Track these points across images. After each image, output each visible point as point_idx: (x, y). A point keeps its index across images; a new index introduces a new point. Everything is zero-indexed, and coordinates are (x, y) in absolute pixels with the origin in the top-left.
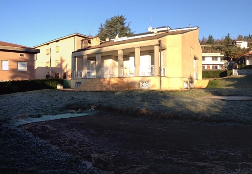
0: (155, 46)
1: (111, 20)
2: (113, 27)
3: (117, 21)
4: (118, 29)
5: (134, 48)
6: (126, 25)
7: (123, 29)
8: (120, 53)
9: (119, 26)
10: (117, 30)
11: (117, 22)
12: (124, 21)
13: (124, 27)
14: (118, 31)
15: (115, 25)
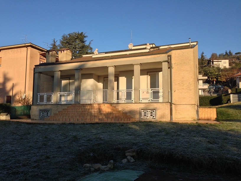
0: (163, 63)
1: (68, 36)
2: (71, 44)
3: (76, 37)
4: (77, 46)
5: (132, 65)
6: (87, 43)
7: (83, 47)
8: (111, 70)
9: (79, 44)
10: (76, 48)
11: (76, 39)
12: (84, 38)
13: (84, 45)
14: (78, 49)
15: (73, 42)
